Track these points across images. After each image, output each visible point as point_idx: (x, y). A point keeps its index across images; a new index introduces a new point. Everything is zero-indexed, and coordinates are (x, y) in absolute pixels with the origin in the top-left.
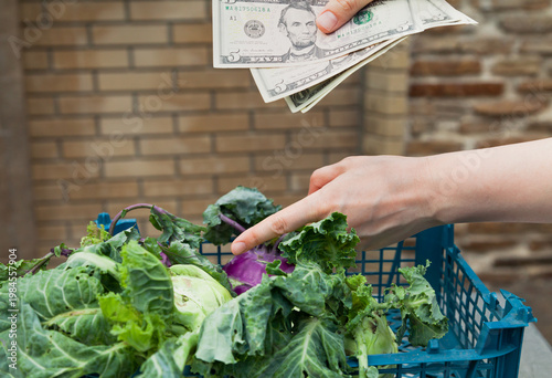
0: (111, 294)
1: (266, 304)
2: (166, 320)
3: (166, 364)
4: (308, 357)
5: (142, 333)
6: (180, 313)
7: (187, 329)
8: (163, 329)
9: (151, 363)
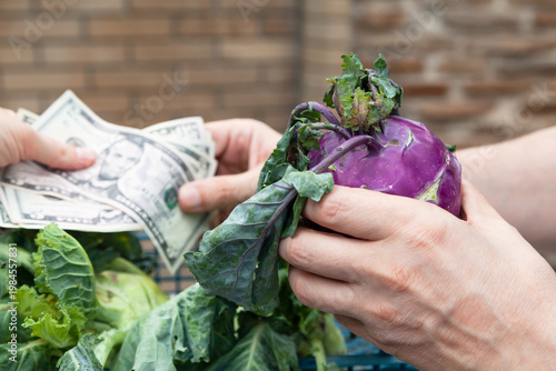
0: (25, 287)
1: (210, 305)
2: (86, 314)
3: (85, 358)
4: (255, 364)
5: (58, 326)
6: (103, 308)
7: (113, 327)
8: (82, 323)
9: (69, 357)
